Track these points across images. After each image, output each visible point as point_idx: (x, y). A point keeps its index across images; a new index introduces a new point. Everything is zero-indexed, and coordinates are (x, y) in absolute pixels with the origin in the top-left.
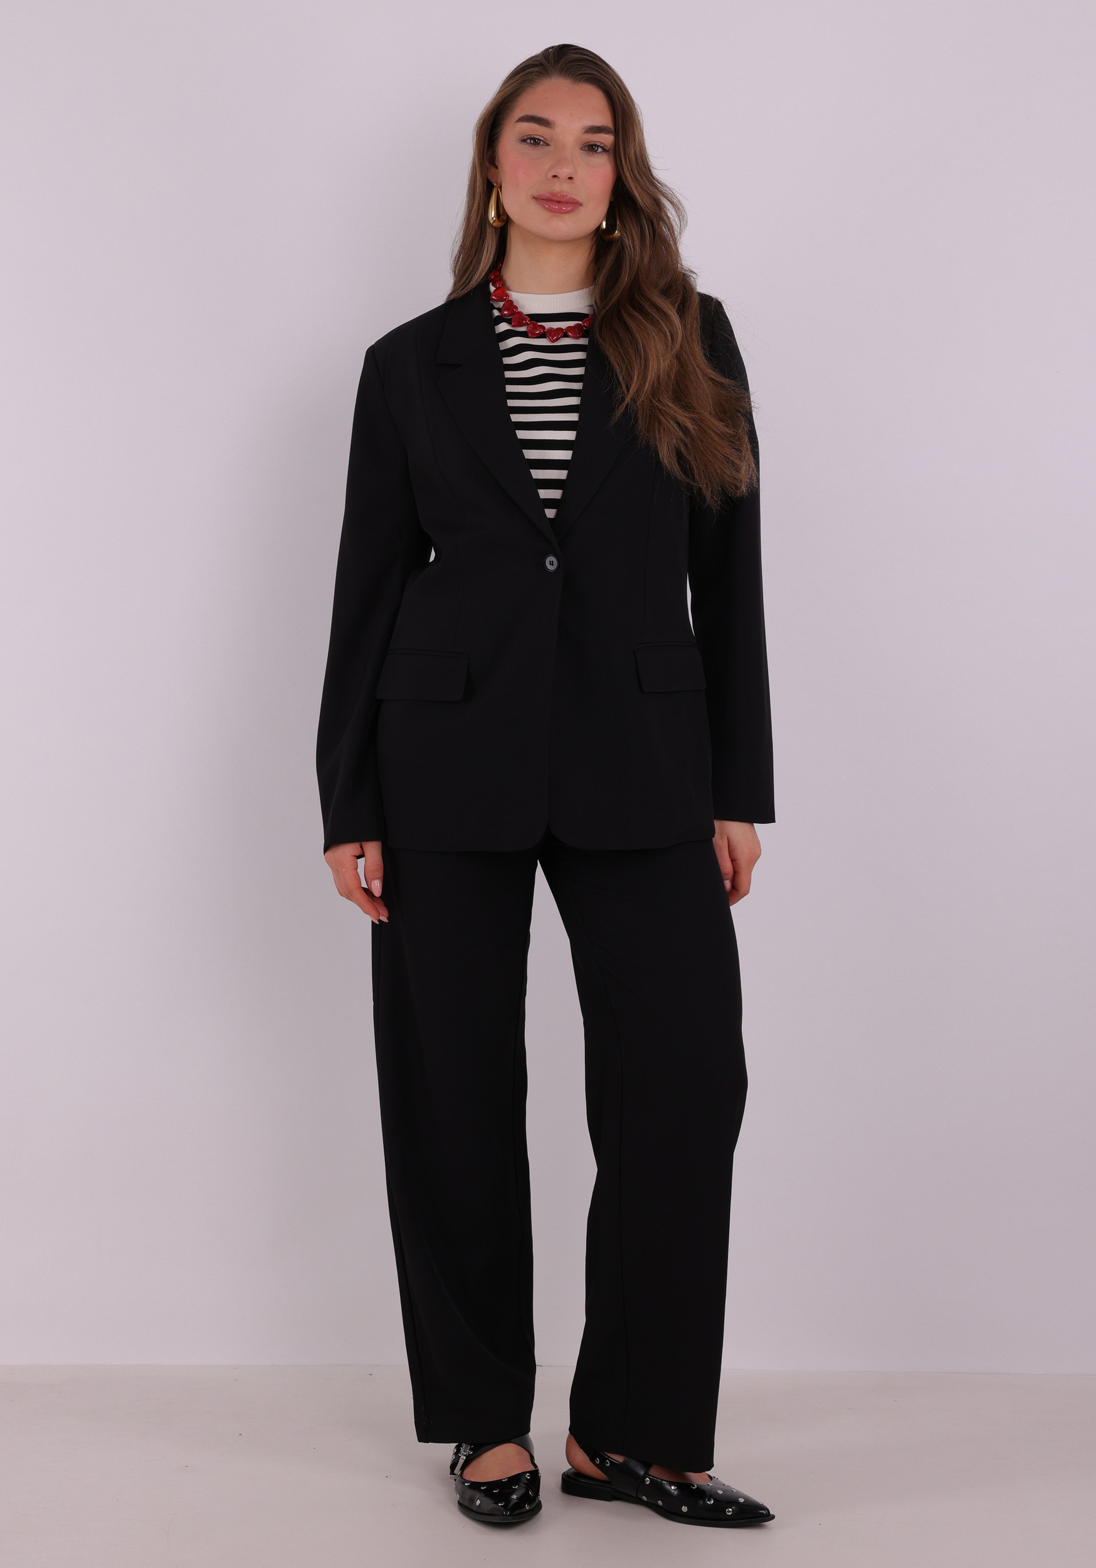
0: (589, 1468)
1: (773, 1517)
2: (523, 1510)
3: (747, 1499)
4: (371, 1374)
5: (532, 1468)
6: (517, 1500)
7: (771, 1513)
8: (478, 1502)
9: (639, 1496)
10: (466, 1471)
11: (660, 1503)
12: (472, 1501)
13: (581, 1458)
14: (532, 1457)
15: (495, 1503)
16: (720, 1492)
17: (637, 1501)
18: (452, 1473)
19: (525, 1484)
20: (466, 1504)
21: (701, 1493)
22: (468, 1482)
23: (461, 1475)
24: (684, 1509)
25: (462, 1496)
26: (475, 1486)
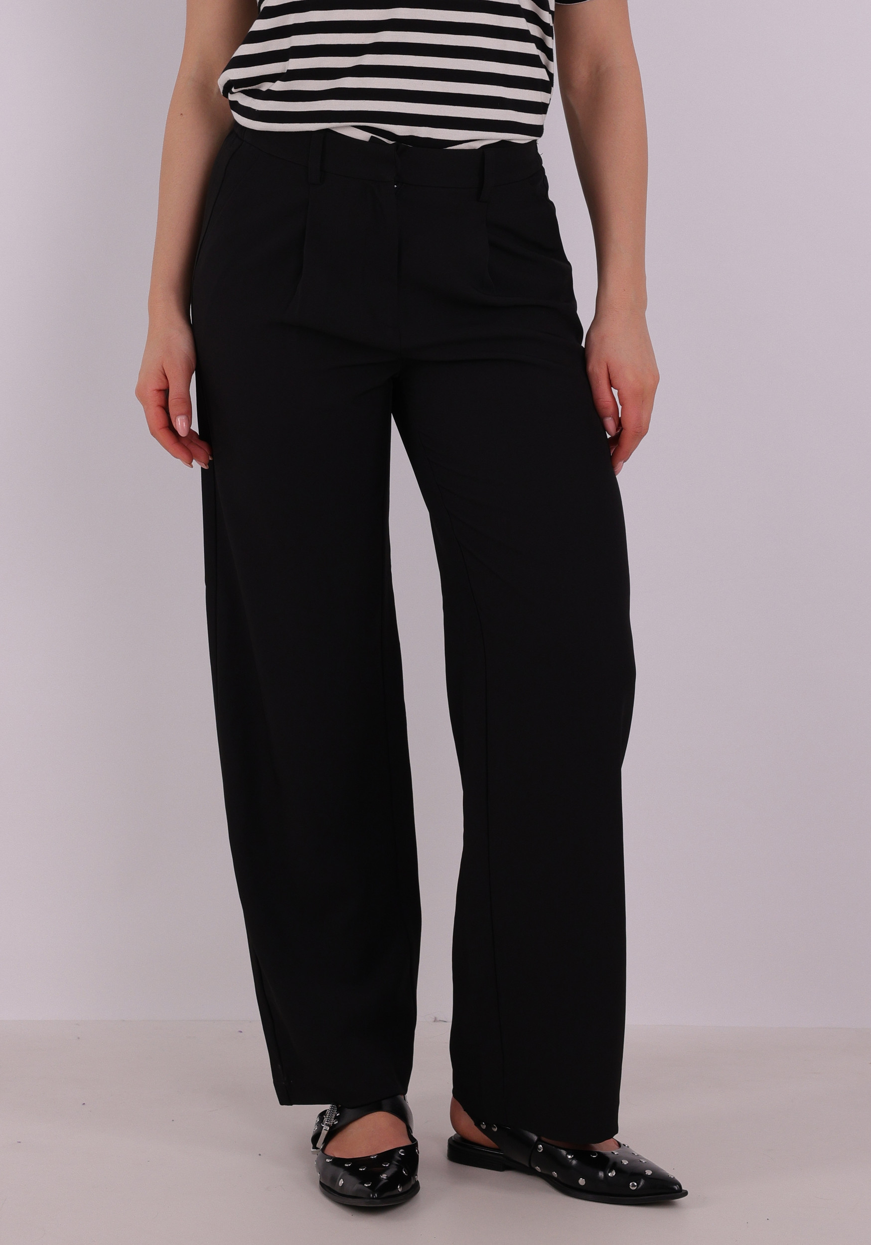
0: (476, 1134)
1: (686, 1193)
2: (394, 1193)
3: (656, 1171)
4: (241, 1032)
5: (408, 1142)
6: (387, 1181)
7: (683, 1188)
8: (341, 1182)
9: (533, 1165)
10: (332, 1144)
11: (555, 1174)
12: (334, 1180)
13: (467, 1121)
14: (409, 1130)
15: (360, 1183)
16: (625, 1162)
17: (529, 1171)
18: (315, 1147)
19: (398, 1161)
20: (328, 1184)
21: (604, 1162)
22: (330, 1157)
23: (323, 1150)
24: (582, 1182)
25: (323, 1174)
26: (338, 1162)
